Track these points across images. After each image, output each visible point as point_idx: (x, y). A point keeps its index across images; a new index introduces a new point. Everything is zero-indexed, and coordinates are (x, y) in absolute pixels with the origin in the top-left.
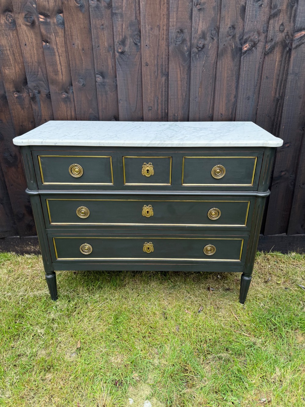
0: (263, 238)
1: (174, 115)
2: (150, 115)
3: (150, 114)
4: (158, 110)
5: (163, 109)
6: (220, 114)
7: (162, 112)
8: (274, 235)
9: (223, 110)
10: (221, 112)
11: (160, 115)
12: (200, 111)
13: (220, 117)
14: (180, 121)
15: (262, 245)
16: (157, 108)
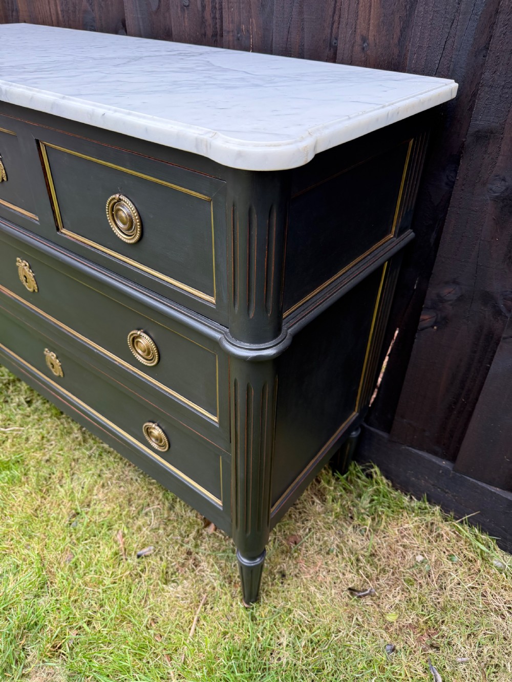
0: (451, 475)
1: (239, 30)
2: (186, 24)
3: (186, 20)
4: (204, 7)
5: (217, 6)
6: (358, 38)
7: (213, 18)
8: (484, 485)
9: (372, 21)
10: (364, 32)
11: (210, 25)
12: (303, 20)
13: (357, 48)
14: (253, 51)
15: (446, 493)
16: (202, 3)
